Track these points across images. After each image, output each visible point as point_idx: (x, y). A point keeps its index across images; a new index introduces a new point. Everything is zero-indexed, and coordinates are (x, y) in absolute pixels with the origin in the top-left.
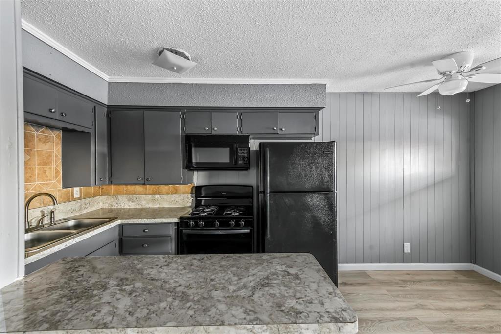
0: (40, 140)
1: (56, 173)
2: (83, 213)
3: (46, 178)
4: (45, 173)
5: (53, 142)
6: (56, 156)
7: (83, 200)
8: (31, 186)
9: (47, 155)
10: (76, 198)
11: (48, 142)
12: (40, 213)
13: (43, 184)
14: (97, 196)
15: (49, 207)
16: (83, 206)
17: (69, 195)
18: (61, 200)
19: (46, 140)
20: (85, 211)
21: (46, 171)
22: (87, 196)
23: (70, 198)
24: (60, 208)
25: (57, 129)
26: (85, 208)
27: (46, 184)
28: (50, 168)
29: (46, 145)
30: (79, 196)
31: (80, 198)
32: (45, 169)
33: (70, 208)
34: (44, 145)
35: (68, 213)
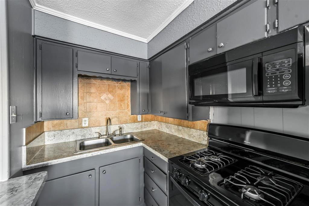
0: (118, 88)
1: (127, 106)
2: (143, 130)
3: (121, 109)
4: (121, 106)
5: (126, 89)
6: (128, 96)
7: (143, 123)
8: (114, 113)
9: (122, 96)
10: (139, 121)
11: (123, 89)
12: (118, 127)
13: (121, 112)
14: (152, 121)
15: (123, 125)
16: (143, 126)
17: (135, 119)
18: (130, 121)
19: (122, 88)
20: (144, 130)
21: (122, 105)
22: (146, 120)
23: (135, 121)
24: (129, 126)
25: (128, 81)
26: (144, 128)
27: (122, 112)
28: (124, 103)
29: (122, 90)
30: (140, 120)
31: (142, 121)
32: (121, 104)
33: (135, 126)
34: (121, 90)
35: (134, 129)
